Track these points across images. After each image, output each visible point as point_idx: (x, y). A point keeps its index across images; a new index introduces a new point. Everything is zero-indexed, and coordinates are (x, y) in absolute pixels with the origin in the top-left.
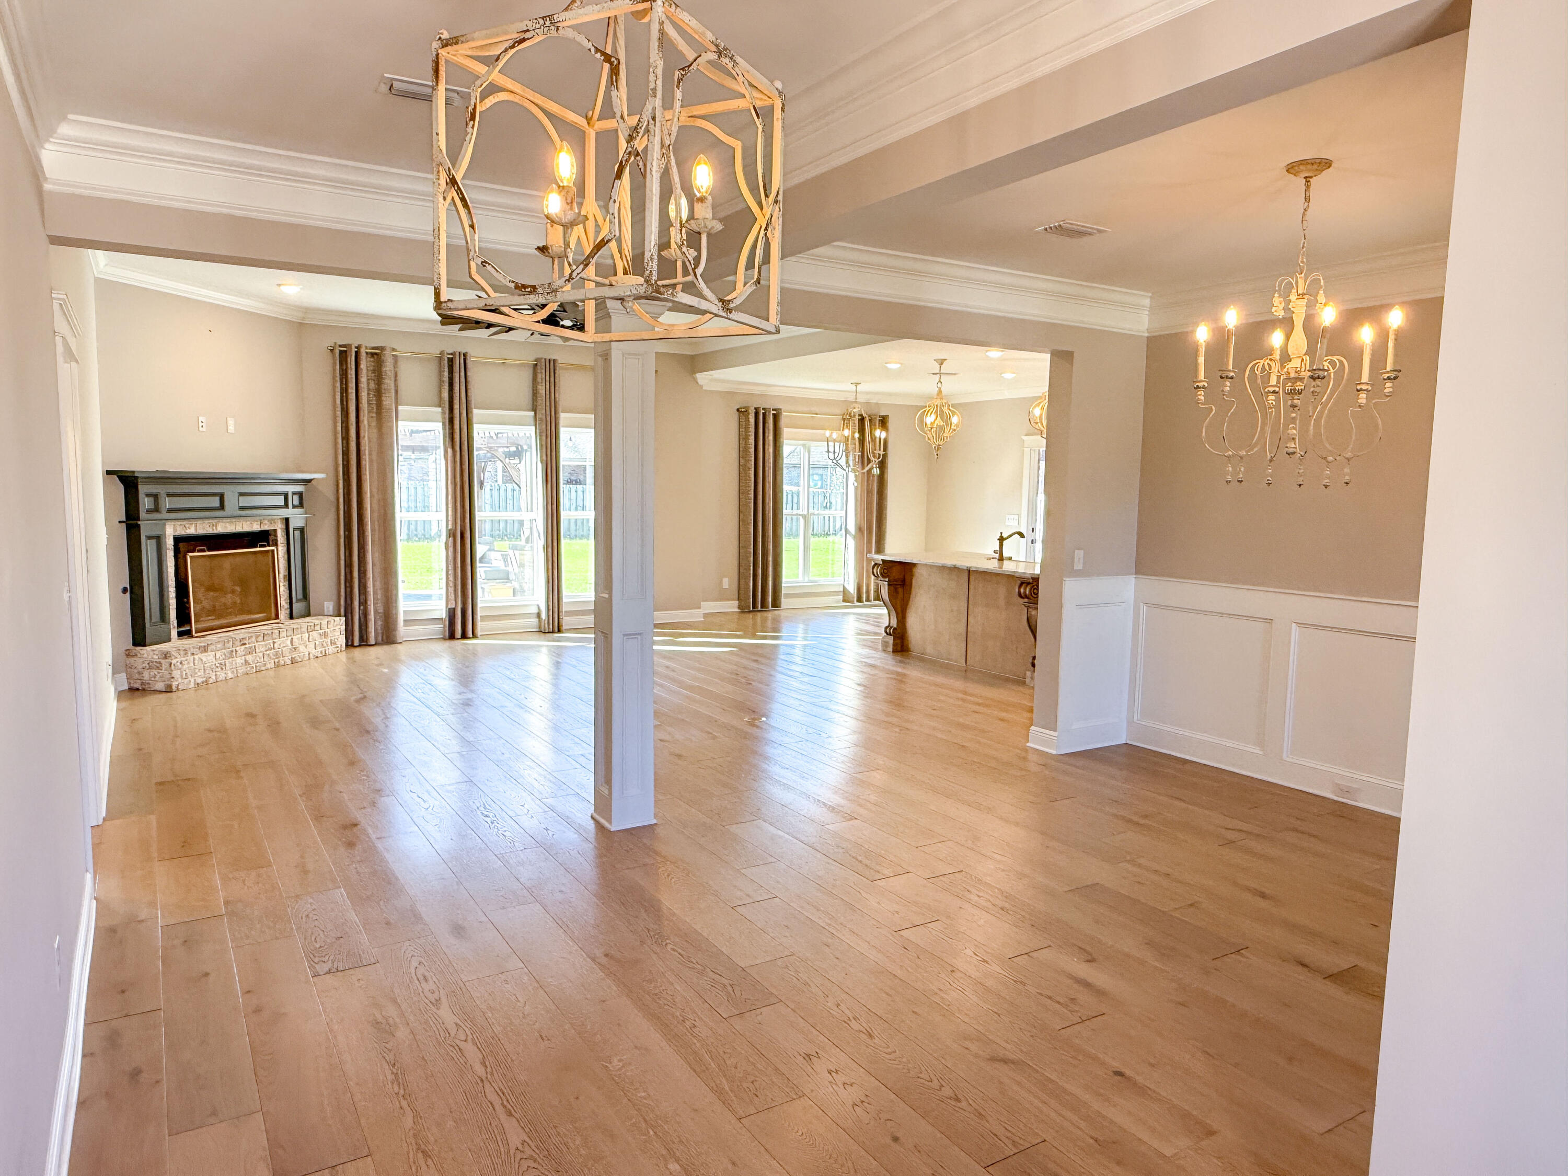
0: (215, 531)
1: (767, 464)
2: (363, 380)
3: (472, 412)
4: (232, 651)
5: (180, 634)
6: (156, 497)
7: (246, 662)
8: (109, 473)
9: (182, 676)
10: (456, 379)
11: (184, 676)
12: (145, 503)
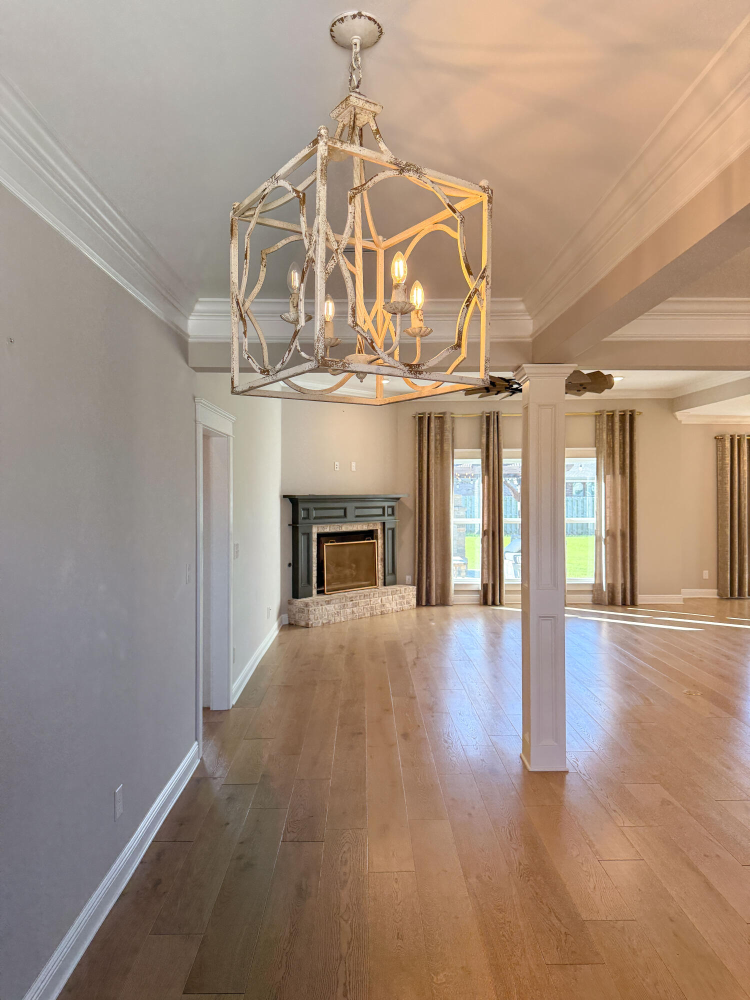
0: (341, 530)
1: (742, 480)
2: (432, 434)
3: (501, 451)
4: (345, 604)
5: (319, 592)
6: (308, 510)
7: (353, 612)
8: (285, 496)
9: (314, 618)
10: (492, 429)
11: (316, 618)
12: (302, 514)
